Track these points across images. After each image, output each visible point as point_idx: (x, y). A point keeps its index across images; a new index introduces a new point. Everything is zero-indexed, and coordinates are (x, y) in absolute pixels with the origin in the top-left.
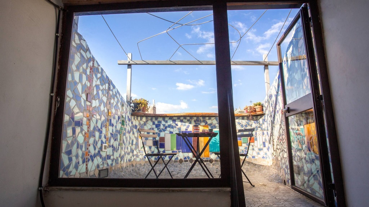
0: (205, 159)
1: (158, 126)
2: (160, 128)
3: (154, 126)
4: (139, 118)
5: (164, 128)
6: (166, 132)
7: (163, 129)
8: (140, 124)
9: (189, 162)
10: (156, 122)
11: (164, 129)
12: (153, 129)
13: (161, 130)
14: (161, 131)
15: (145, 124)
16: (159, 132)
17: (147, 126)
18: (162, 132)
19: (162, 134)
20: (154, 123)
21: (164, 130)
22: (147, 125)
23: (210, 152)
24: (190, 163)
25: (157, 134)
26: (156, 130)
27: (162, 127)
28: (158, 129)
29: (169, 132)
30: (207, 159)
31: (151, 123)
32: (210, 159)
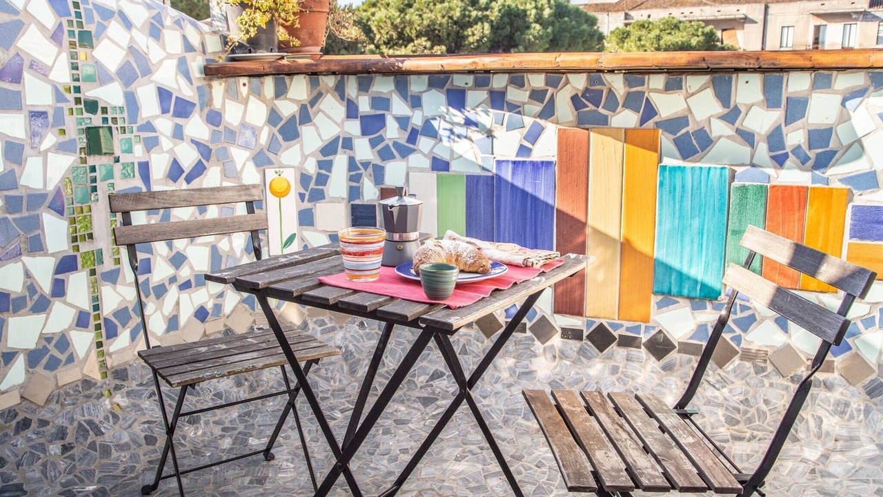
0: (622, 332)
1: (372, 125)
2: (381, 139)
3: (354, 127)
4: (269, 84)
5: (406, 135)
6: (415, 160)
7: (396, 144)
8: (274, 117)
9: (529, 333)
10: (364, 106)
11: (403, 141)
12: (348, 143)
13: (387, 146)
14: (386, 155)
15: (305, 116)
16: (378, 162)
17: (317, 128)
18: (393, 157)
19: (394, 173)
20: (352, 111)
21: (405, 152)
22: (319, 119)
23: (656, 293)
24: (537, 343)
25: (370, 170)
26: (363, 150)
27: (392, 132)
28: (373, 144)
29: (427, 163)
30: (637, 329)
31: (339, 110)
32: (653, 332)
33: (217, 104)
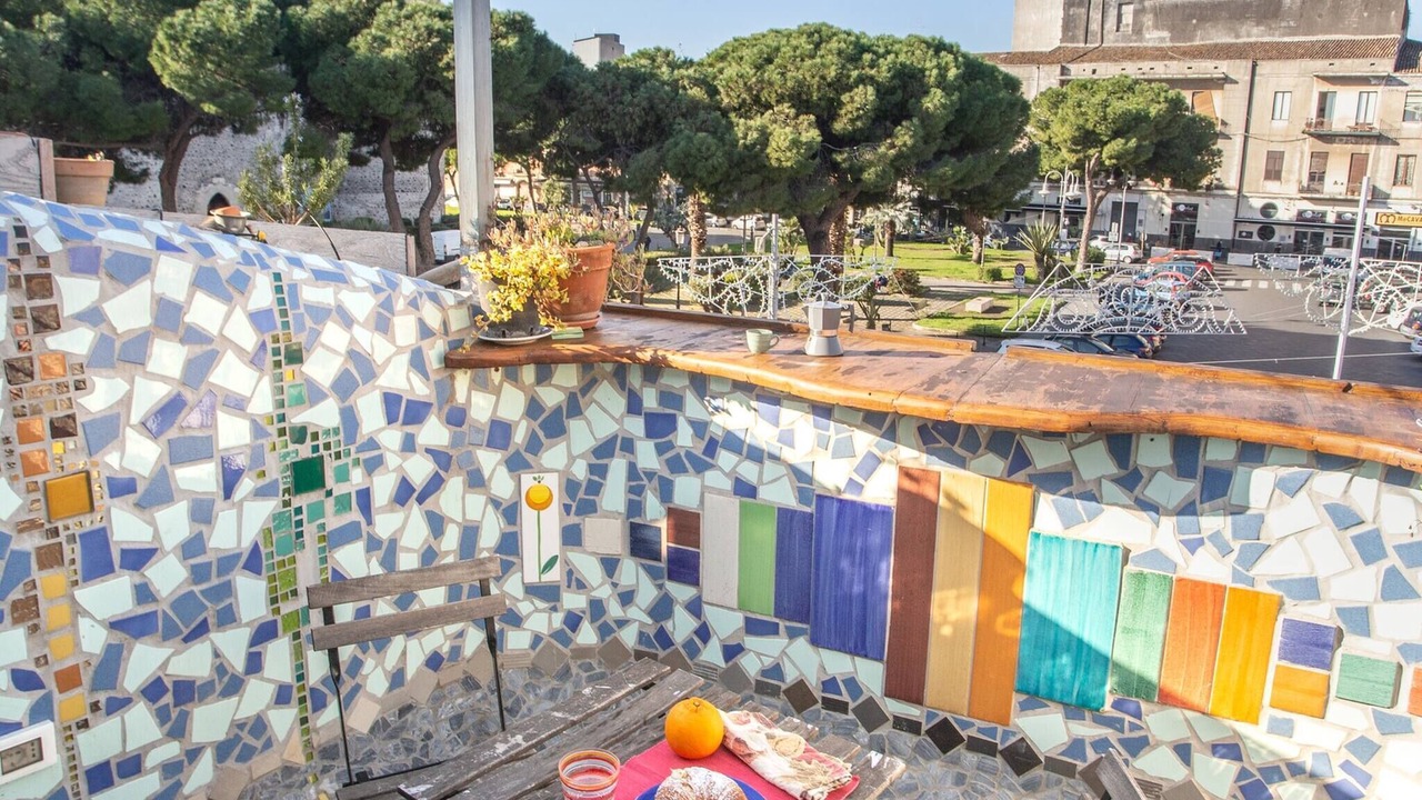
0: (972, 732)
1: (660, 426)
2: (670, 446)
3: (636, 426)
5: (703, 445)
6: (711, 477)
7: (689, 454)
8: (534, 408)
9: (851, 716)
10: (650, 400)
11: (698, 452)
12: (628, 446)
13: (678, 455)
14: (676, 466)
15: (574, 407)
16: (666, 474)
17: (589, 424)
18: (685, 471)
19: (686, 491)
20: (634, 406)
21: (701, 467)
22: (592, 412)
23: (1018, 691)
24: (862, 730)
25: (655, 482)
26: (647, 456)
27: (684, 437)
28: (660, 450)
29: (728, 485)
30: (992, 732)
31: (618, 403)
32: (1013, 740)
33: (461, 398)
